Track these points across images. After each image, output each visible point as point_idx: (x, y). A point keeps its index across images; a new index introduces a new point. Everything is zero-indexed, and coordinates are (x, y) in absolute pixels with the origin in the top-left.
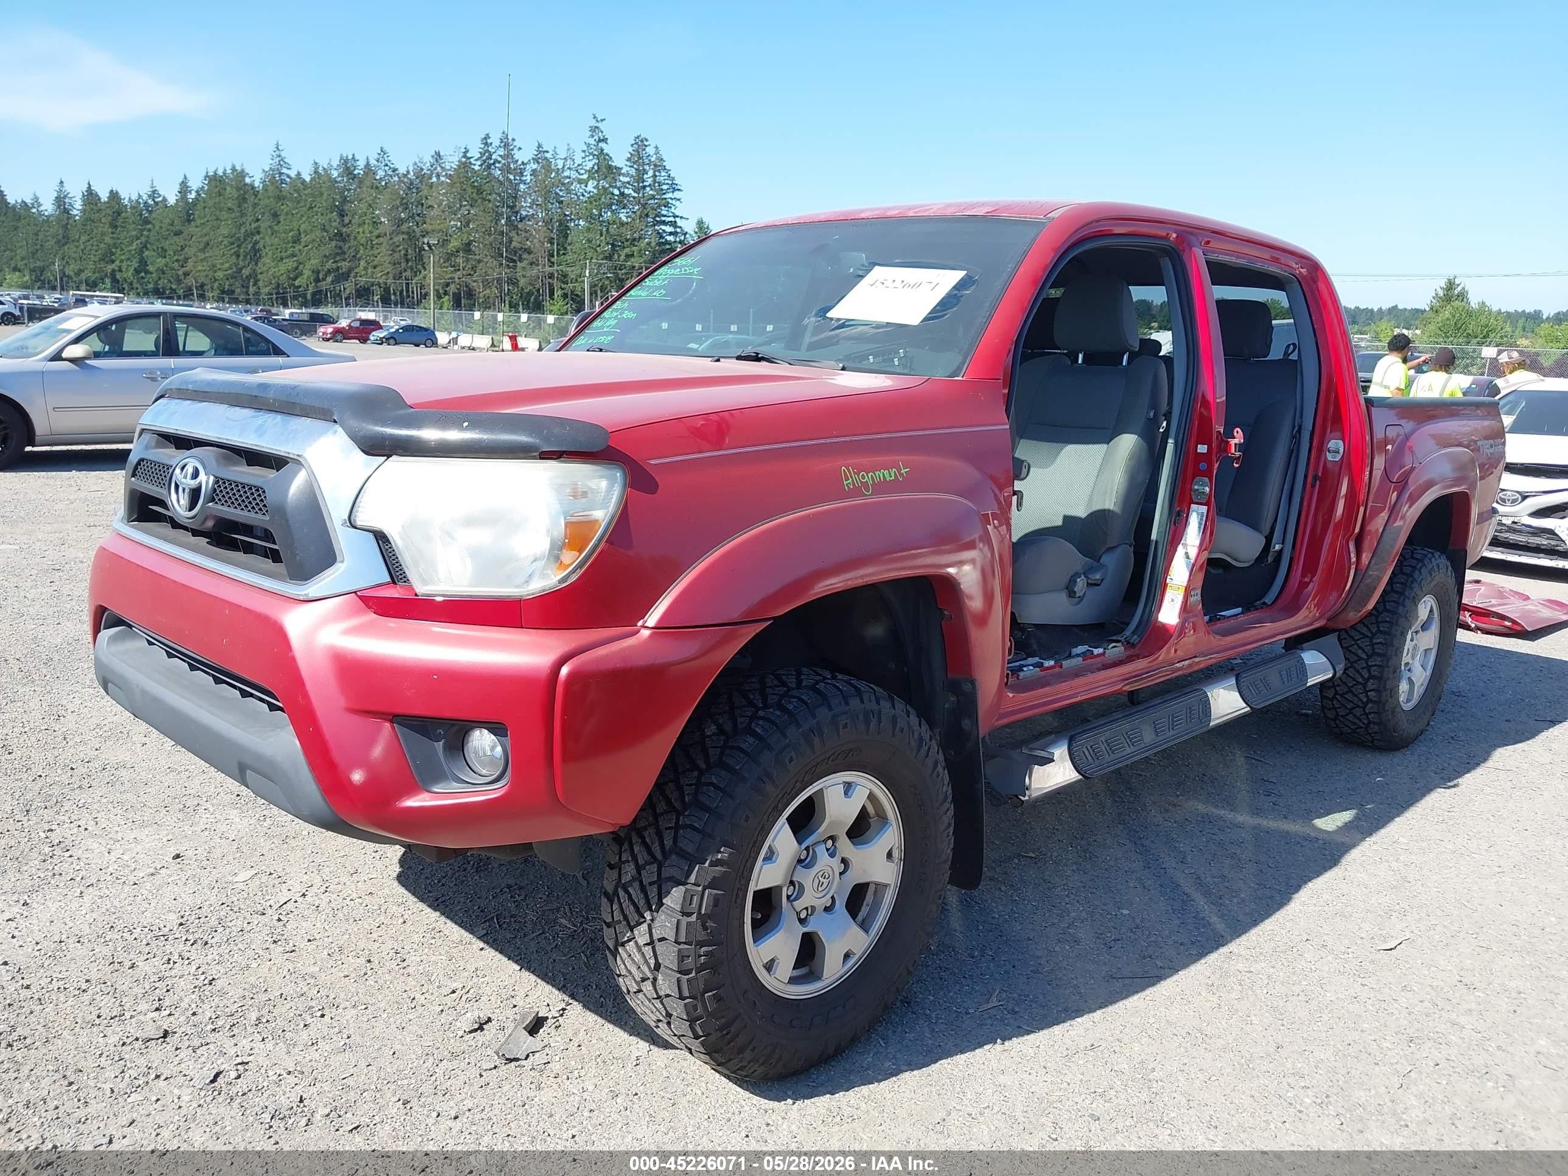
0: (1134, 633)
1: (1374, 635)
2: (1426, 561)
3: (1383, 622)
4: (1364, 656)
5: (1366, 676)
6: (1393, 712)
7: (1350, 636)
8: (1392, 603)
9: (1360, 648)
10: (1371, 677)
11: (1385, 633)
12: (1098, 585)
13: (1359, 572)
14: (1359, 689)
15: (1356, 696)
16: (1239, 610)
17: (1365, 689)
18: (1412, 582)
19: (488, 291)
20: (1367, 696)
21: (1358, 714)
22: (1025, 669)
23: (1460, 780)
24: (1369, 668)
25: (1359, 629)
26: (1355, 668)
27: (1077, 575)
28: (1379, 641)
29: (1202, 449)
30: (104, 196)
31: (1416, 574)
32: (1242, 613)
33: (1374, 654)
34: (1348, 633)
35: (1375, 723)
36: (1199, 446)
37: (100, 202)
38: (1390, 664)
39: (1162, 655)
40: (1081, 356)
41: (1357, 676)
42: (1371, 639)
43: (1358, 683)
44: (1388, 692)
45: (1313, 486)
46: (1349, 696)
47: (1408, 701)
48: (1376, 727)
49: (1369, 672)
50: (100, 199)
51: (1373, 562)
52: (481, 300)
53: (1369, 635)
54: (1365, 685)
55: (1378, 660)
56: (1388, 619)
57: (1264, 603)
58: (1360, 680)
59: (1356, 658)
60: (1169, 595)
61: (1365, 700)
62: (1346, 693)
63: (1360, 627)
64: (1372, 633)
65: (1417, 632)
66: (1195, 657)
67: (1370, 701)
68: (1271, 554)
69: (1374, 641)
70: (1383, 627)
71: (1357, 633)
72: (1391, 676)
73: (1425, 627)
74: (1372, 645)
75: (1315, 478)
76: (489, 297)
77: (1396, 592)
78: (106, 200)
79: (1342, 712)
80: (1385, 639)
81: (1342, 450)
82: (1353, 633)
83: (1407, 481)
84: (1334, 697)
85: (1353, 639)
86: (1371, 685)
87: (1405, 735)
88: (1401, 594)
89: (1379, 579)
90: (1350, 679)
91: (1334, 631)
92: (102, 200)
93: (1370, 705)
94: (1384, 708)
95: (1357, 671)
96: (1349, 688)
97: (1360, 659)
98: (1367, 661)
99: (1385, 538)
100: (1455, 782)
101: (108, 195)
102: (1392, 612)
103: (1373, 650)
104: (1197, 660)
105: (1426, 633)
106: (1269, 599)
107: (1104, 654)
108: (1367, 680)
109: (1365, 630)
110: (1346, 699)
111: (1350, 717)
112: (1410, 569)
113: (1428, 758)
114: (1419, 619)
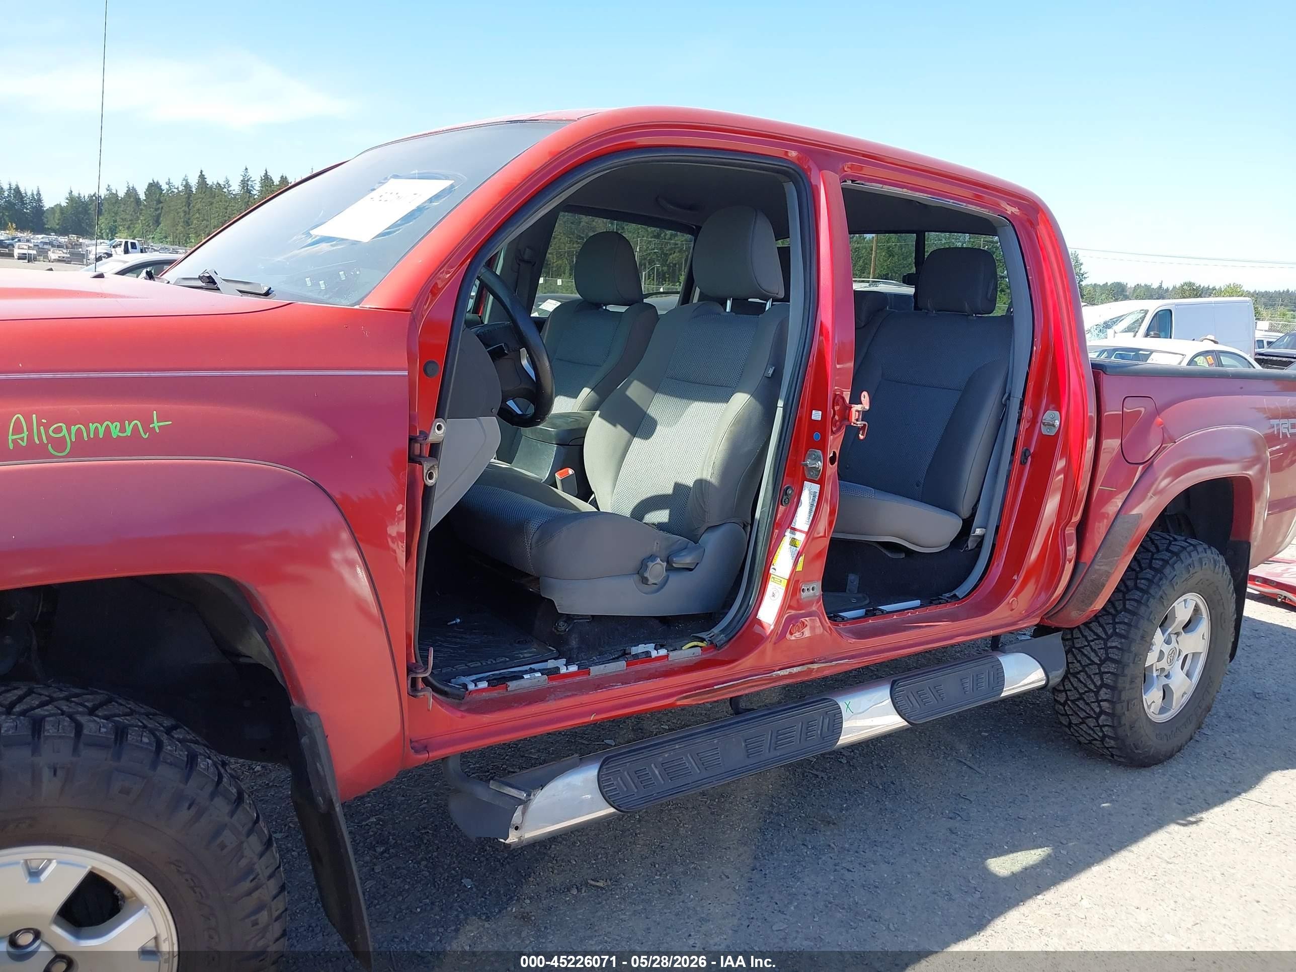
0: (722, 631)
1: (1109, 637)
2: (1182, 556)
3: (1120, 623)
4: (1096, 660)
5: (1099, 683)
6: (1131, 728)
7: (1083, 636)
8: (1132, 603)
9: (1093, 650)
10: (1104, 685)
11: (1121, 636)
12: (691, 570)
13: (1081, 567)
14: (1091, 697)
15: (1087, 704)
16: (917, 603)
17: (1097, 698)
18: (1161, 579)
19: (560, 262)
20: (1100, 706)
21: (1092, 725)
22: (526, 676)
23: (1204, 815)
24: (1101, 674)
25: (1093, 628)
26: (1086, 673)
27: (652, 558)
28: (1114, 644)
29: (817, 415)
30: (276, 180)
31: (1167, 570)
32: (922, 606)
33: (1108, 659)
34: (1081, 632)
35: (1110, 737)
36: (813, 411)
37: (273, 185)
38: (1126, 672)
39: (748, 662)
40: (729, 303)
41: (1089, 683)
42: (1106, 641)
43: (1090, 690)
44: (1125, 704)
45: (1023, 463)
46: (1081, 704)
47: (1163, 710)
48: (1112, 742)
49: (1102, 679)
50: (273, 183)
51: (1100, 555)
52: (554, 269)
53: (1104, 636)
54: (1097, 693)
55: (1111, 667)
56: (1126, 620)
57: (955, 595)
58: (1092, 687)
59: (1089, 662)
60: (771, 587)
61: (1097, 710)
62: (1078, 699)
63: (1094, 625)
64: (1106, 633)
65: (1178, 634)
66: (812, 663)
67: (1102, 712)
68: (971, 539)
69: (1109, 644)
70: (1120, 629)
71: (1092, 634)
72: (1128, 686)
73: (1188, 626)
74: (1106, 648)
75: (1025, 455)
76: (560, 267)
77: (1141, 590)
78: (278, 183)
79: (1075, 720)
80: (1121, 643)
81: (1057, 423)
82: (1087, 632)
83: (1152, 463)
84: (1066, 702)
85: (1087, 640)
86: (1104, 694)
87: (1151, 753)
88: (1145, 592)
89: (1108, 575)
90: (1080, 685)
91: (1057, 630)
92: (275, 184)
93: (1103, 717)
94: (1120, 723)
95: (1089, 677)
96: (1080, 694)
97: (1093, 663)
98: (1099, 666)
99: (1118, 527)
100: (1199, 816)
101: (279, 179)
102: (1134, 613)
103: (1107, 654)
104: (815, 666)
105: (1189, 635)
106: (960, 592)
107: (667, 656)
108: (1099, 688)
109: (1099, 631)
110: (1078, 706)
111: (1084, 727)
112: (1161, 563)
113: (1180, 781)
114: (1177, 621)
